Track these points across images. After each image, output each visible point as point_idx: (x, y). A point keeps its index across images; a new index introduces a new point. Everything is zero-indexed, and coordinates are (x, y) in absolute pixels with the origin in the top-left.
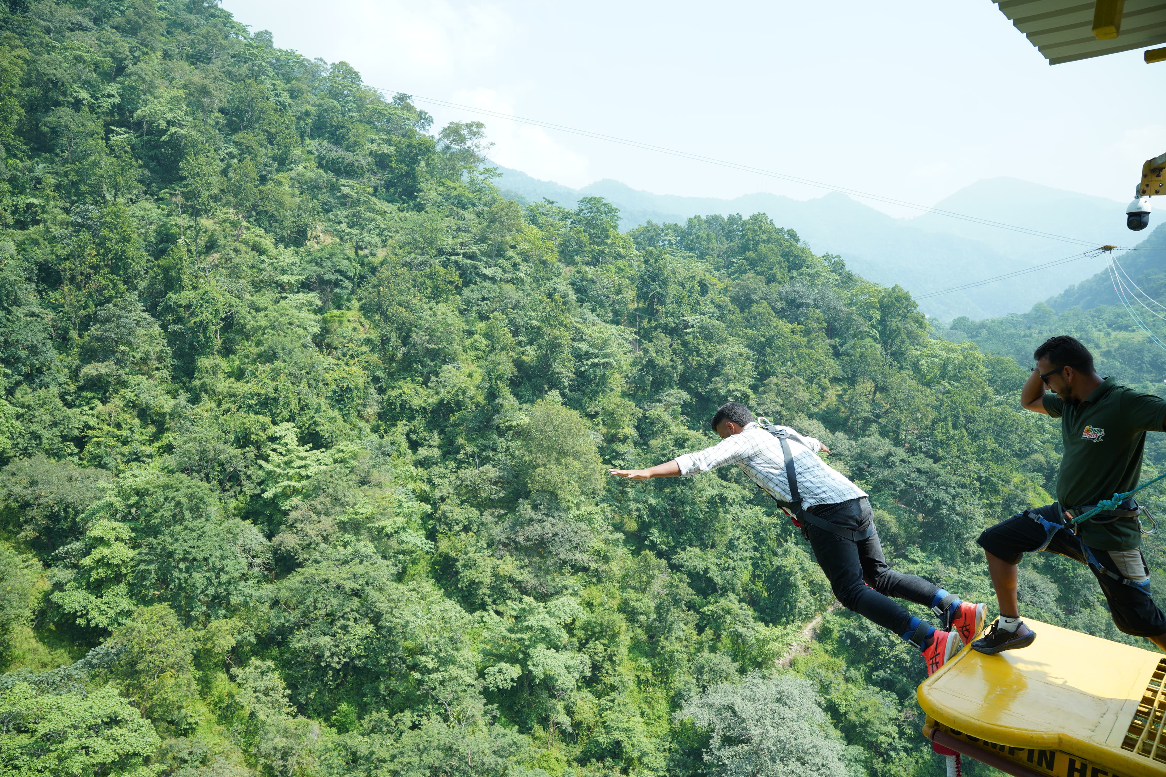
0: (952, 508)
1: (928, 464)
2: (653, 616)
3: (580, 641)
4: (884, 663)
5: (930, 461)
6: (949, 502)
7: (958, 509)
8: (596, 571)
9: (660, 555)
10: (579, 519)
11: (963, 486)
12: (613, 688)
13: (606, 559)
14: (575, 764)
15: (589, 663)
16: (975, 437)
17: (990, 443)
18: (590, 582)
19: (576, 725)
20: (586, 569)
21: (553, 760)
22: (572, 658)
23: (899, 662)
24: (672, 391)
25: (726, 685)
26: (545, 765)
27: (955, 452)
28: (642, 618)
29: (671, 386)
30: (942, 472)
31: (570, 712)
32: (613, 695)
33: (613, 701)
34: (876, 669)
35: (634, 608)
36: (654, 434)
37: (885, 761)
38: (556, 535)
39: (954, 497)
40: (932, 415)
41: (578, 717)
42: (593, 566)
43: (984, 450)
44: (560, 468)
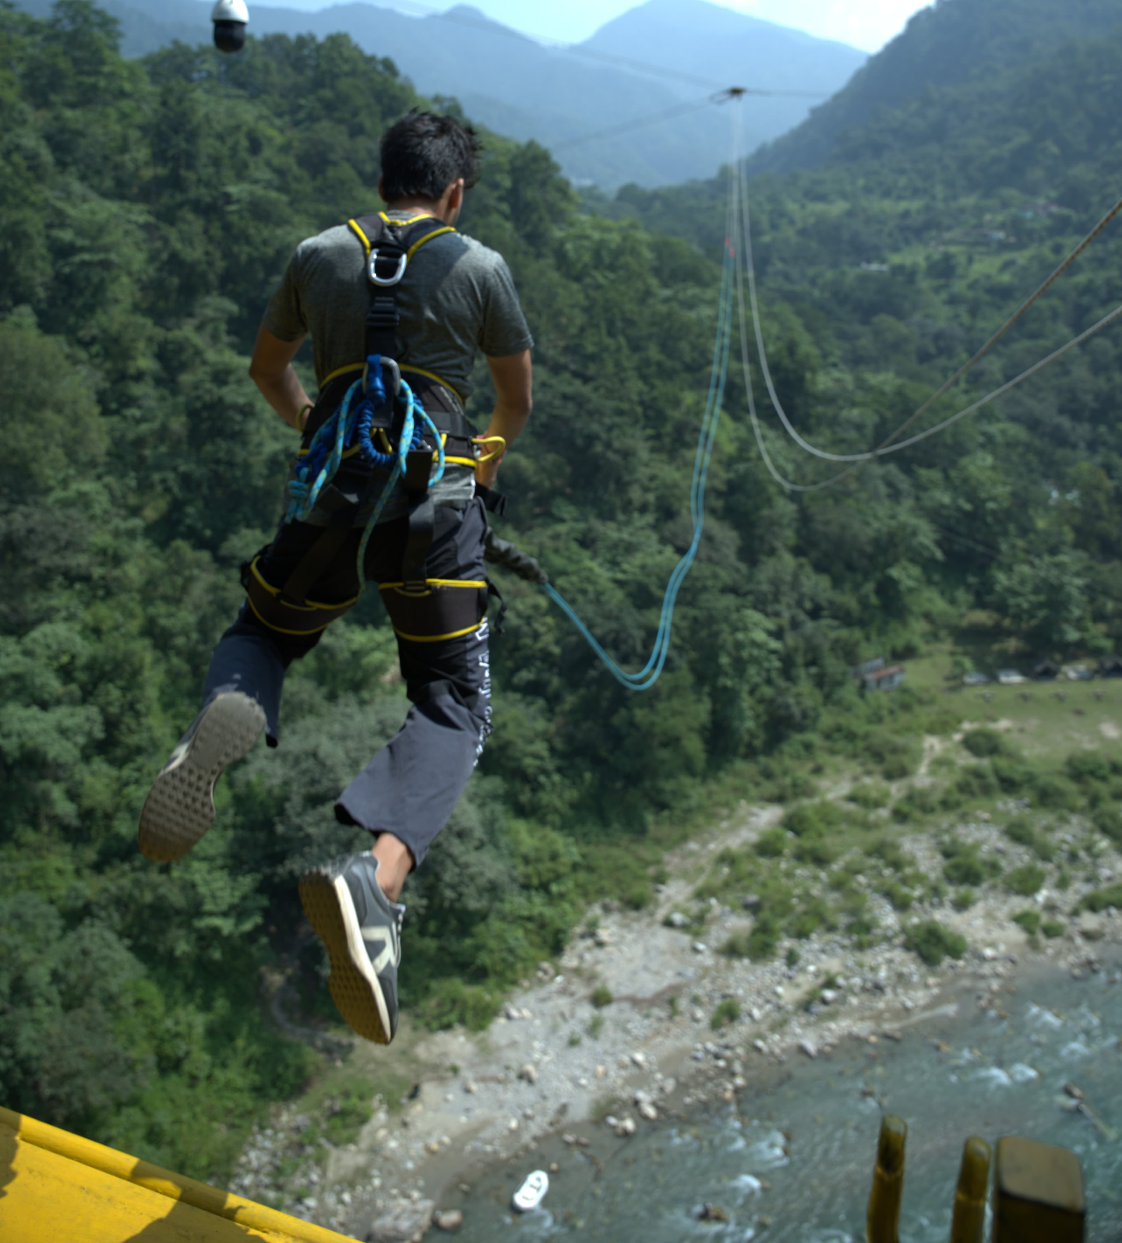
0: (608, 445)
1: (577, 387)
2: (195, 636)
3: (83, 687)
4: (526, 662)
5: (578, 383)
6: (604, 436)
7: (616, 444)
8: (103, 578)
9: (200, 544)
10: (66, 504)
11: (620, 413)
12: (139, 750)
13: (117, 560)
14: (86, 872)
15: (99, 718)
16: (636, 347)
17: (654, 352)
18: (95, 597)
19: (87, 815)
20: (86, 579)
21: (52, 874)
22: (72, 715)
23: (546, 655)
24: (208, 300)
25: (310, 721)
26: (40, 882)
27: (610, 368)
28: (180, 641)
29: (208, 292)
30: (594, 397)
31: (73, 795)
32: (140, 760)
33: (139, 770)
34: (517, 669)
35: (164, 630)
36: (183, 367)
37: (534, 790)
38: (31, 531)
39: (610, 429)
40: (580, 318)
41: (87, 803)
42: (97, 572)
43: (647, 363)
44: (30, 428)
